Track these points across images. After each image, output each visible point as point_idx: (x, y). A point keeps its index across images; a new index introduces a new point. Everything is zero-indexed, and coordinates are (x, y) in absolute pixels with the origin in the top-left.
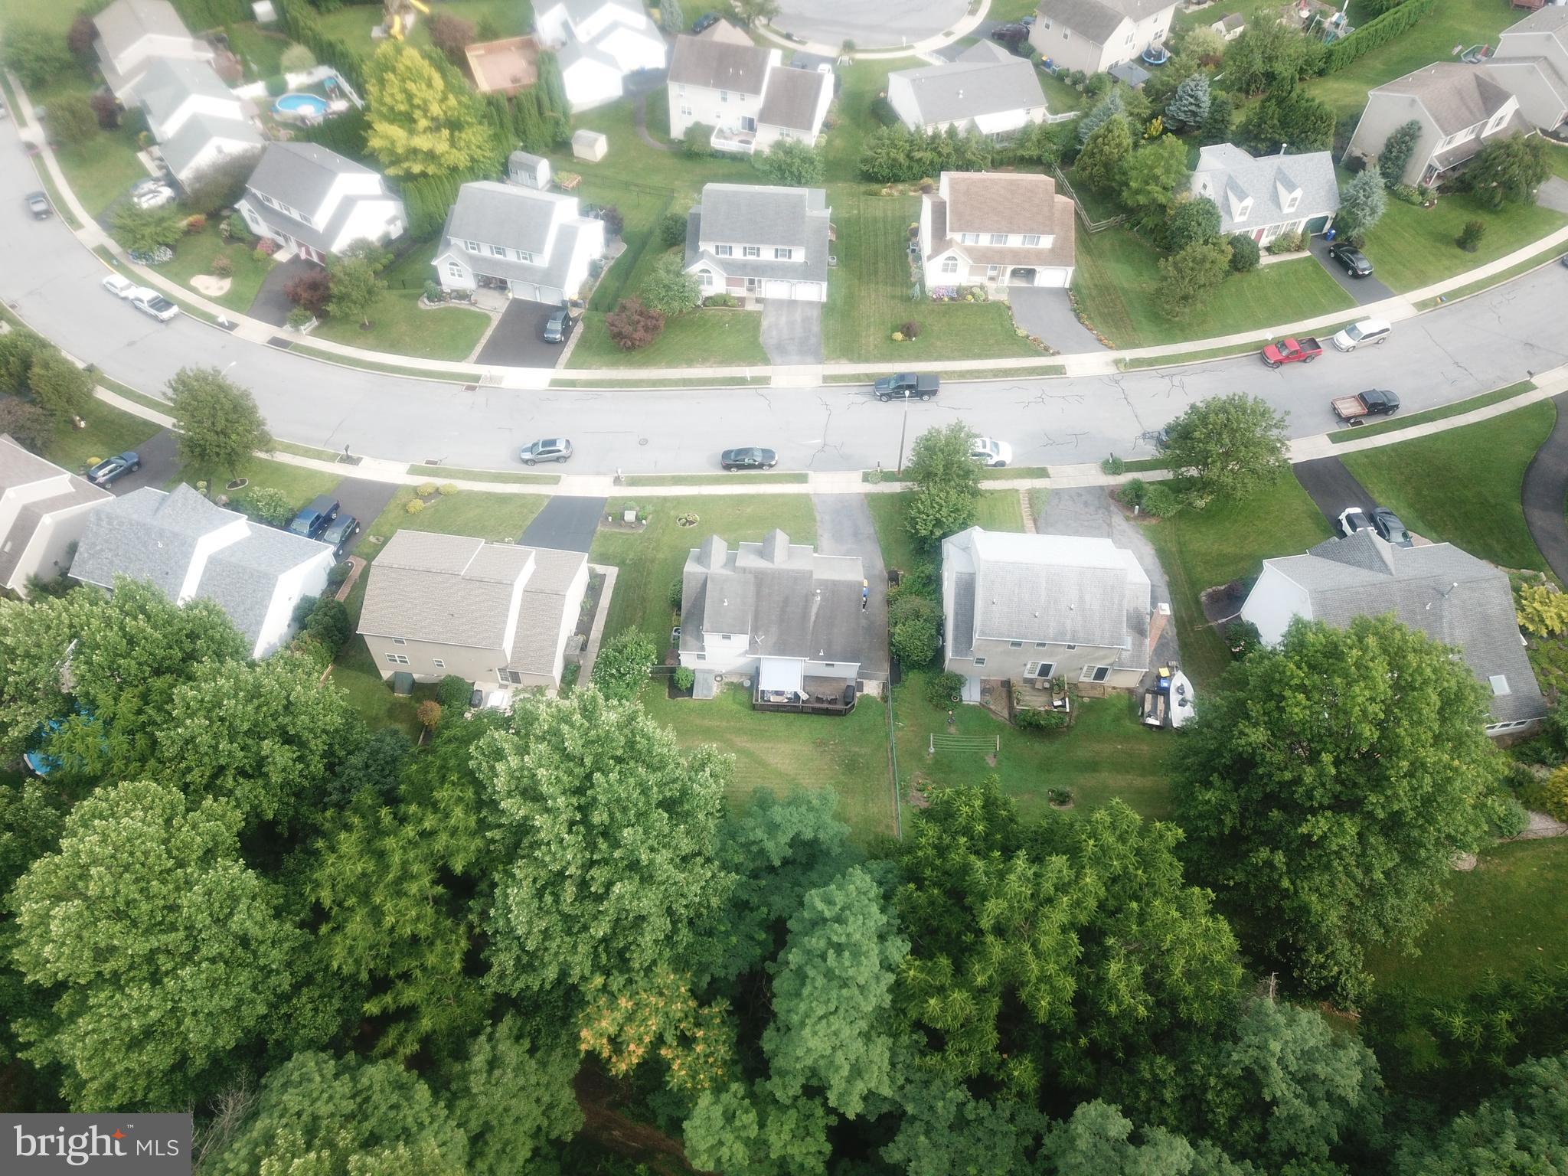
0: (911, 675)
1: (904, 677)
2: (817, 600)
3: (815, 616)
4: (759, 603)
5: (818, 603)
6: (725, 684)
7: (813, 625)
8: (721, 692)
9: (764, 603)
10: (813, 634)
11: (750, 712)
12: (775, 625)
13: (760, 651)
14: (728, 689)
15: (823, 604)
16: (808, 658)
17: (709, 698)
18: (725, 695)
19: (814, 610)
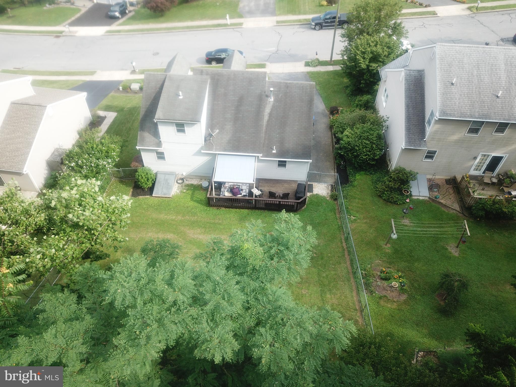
0: (358, 177)
1: (351, 178)
2: (270, 100)
3: (268, 115)
4: (215, 102)
5: (272, 103)
6: (185, 186)
7: (266, 124)
8: (181, 192)
9: (219, 103)
10: (266, 132)
11: (206, 208)
12: (230, 123)
13: (214, 147)
14: (187, 190)
15: (276, 104)
16: (261, 155)
17: (168, 196)
18: (184, 194)
19: (267, 110)
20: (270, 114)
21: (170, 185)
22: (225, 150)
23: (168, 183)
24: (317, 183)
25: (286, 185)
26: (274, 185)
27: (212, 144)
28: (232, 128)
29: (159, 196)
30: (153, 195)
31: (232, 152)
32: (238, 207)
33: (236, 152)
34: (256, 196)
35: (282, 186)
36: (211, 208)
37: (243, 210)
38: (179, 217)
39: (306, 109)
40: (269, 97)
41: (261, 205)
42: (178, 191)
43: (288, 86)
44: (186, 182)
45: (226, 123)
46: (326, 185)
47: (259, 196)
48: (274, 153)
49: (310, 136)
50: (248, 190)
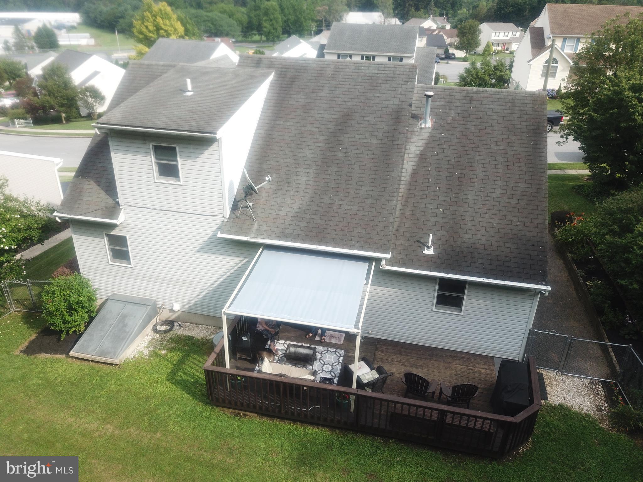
2: (423, 126)
3: (416, 160)
4: (278, 122)
5: (427, 134)
6: (172, 340)
7: (408, 179)
8: (154, 354)
9: (288, 123)
10: (406, 199)
11: (200, 407)
12: (308, 170)
13: (255, 227)
14: (172, 350)
15: (438, 135)
16: (389, 256)
17: (109, 360)
18: (157, 361)
19: (413, 148)
20: (422, 158)
21: (127, 330)
22: (284, 236)
23: (125, 325)
24: (555, 372)
25: (458, 367)
26: (421, 362)
27: (251, 217)
28: (311, 183)
29: (88, 356)
30: (72, 353)
31: (304, 242)
32: (299, 415)
33: (314, 244)
34: (360, 384)
35: (448, 368)
36: (218, 410)
37: (315, 430)
38: (108, 426)
39: (523, 149)
40: (421, 118)
41: (376, 421)
42: (146, 352)
43: (472, 97)
44: (178, 331)
45: (299, 170)
46: (586, 382)
47: (372, 385)
48: (428, 256)
49: (540, 217)
50: (339, 368)
